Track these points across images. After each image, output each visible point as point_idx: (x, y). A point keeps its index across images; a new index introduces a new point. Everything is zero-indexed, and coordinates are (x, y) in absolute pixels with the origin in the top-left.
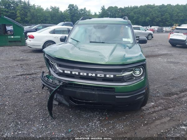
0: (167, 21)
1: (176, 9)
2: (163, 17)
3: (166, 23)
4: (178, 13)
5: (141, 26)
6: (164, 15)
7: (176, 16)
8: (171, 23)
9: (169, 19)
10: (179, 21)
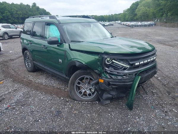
0: (10, 19)
1: (13, 7)
2: (4, 14)
3: (9, 20)
4: (17, 11)
5: (10, 24)
6: (4, 13)
7: (16, 13)
8: (14, 21)
9: (10, 17)
10: (20, 19)
